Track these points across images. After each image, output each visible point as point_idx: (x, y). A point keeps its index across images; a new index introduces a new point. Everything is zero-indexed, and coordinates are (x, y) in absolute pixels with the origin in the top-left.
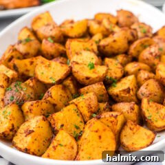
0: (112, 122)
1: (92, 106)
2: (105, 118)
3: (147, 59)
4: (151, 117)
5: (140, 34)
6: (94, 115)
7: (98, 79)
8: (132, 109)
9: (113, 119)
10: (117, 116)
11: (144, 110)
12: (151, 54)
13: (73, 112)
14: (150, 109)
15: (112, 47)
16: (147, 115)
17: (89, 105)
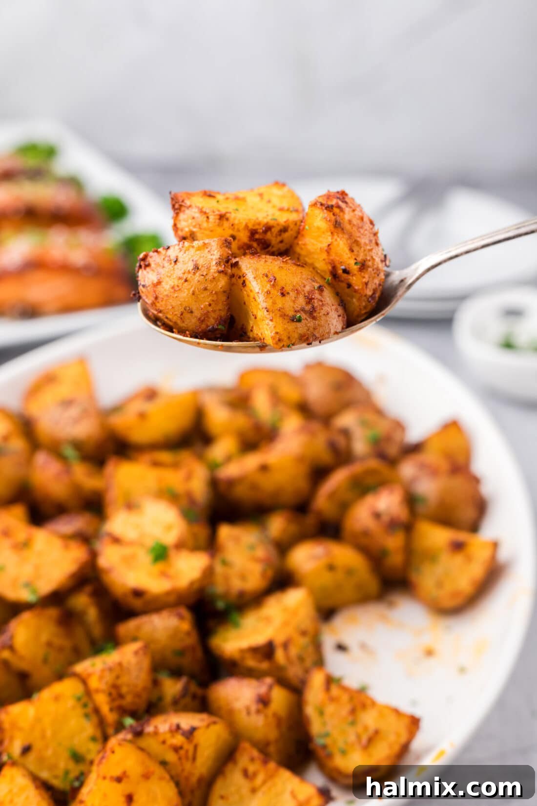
0: (176, 749)
1: (124, 690)
2: (156, 733)
3: (366, 533)
4: (327, 735)
5: (360, 446)
6: (129, 721)
7: (172, 599)
8: (264, 701)
9: (179, 740)
10: (193, 730)
11: (310, 710)
12: (377, 515)
13: (71, 703)
14: (330, 709)
15: (254, 487)
16: (316, 727)
17: (115, 686)
